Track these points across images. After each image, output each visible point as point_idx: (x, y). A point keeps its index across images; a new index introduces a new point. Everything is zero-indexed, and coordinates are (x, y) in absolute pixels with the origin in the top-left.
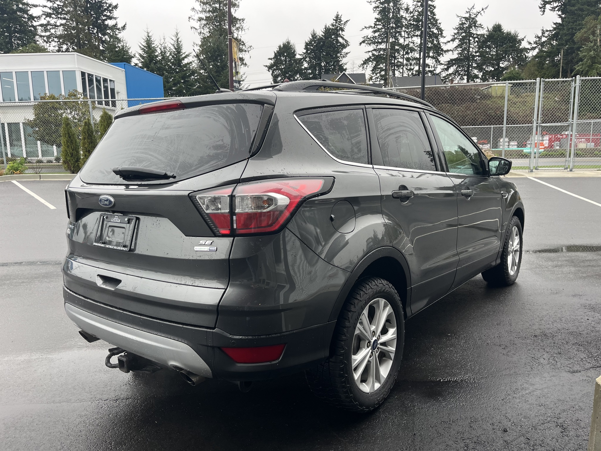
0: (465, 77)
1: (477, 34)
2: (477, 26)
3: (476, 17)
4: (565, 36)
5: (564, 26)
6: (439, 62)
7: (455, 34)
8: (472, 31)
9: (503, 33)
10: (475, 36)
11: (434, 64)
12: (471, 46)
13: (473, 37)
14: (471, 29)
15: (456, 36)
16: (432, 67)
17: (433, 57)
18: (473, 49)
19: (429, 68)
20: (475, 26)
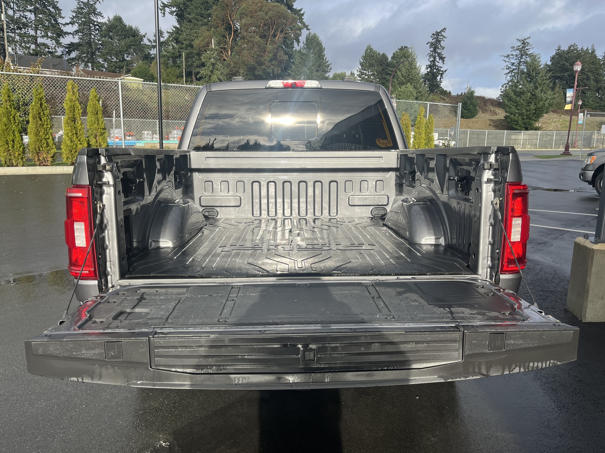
0: (90, 65)
1: (97, 22)
2: (97, 14)
3: (95, 4)
4: (185, 40)
5: (182, 31)
6: (61, 43)
7: (74, 17)
8: (92, 18)
9: (126, 26)
10: (96, 23)
11: (54, 46)
12: (93, 33)
13: (93, 24)
14: (91, 16)
15: (75, 19)
16: (52, 49)
17: (52, 38)
18: (94, 36)
19: (49, 49)
20: (95, 14)
